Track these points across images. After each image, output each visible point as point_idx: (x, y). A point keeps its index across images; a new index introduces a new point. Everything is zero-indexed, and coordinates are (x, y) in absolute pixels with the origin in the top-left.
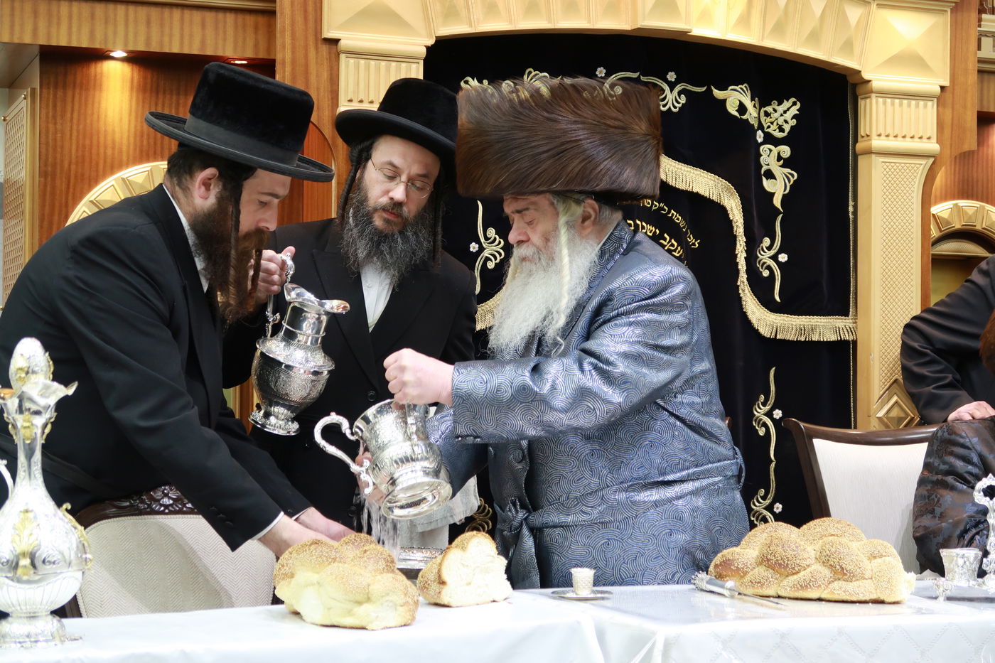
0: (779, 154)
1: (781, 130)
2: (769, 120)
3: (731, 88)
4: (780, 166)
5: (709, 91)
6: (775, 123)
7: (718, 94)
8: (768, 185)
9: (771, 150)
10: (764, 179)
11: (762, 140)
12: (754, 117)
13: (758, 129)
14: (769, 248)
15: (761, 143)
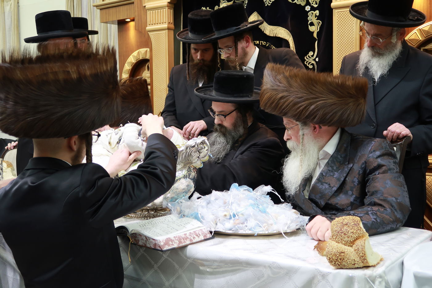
0: (316, 14)
1: (316, 4)
2: (312, 0)
4: (316, 19)
6: (314, 1)
8: (311, 29)
9: (312, 13)
10: (309, 26)
11: (309, 9)
12: (301, 1)
13: (306, 5)
14: (313, 56)
15: (309, 11)
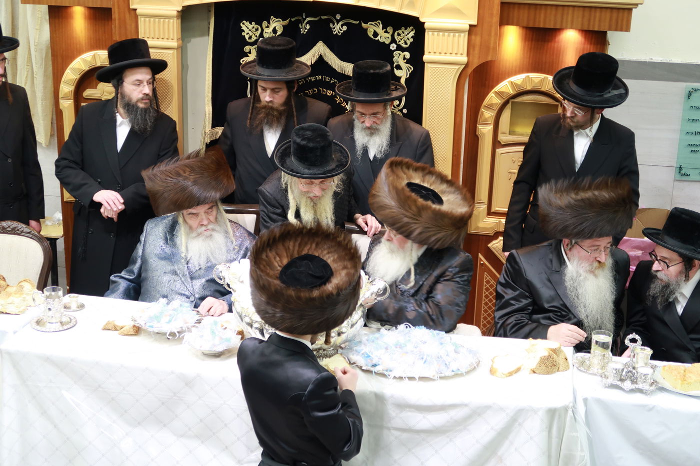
0: (404, 56)
1: (406, 43)
2: (400, 37)
3: (369, 23)
4: (405, 63)
5: (360, 24)
6: (403, 40)
7: (364, 25)
8: (398, 73)
9: (400, 54)
10: (395, 70)
11: (395, 48)
12: (385, 38)
13: (391, 43)
14: (398, 106)
15: (395, 51)
